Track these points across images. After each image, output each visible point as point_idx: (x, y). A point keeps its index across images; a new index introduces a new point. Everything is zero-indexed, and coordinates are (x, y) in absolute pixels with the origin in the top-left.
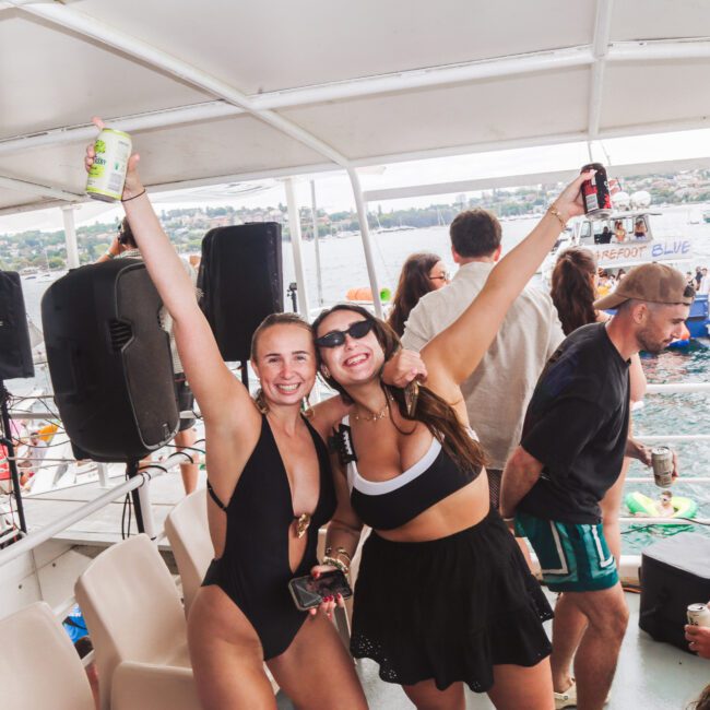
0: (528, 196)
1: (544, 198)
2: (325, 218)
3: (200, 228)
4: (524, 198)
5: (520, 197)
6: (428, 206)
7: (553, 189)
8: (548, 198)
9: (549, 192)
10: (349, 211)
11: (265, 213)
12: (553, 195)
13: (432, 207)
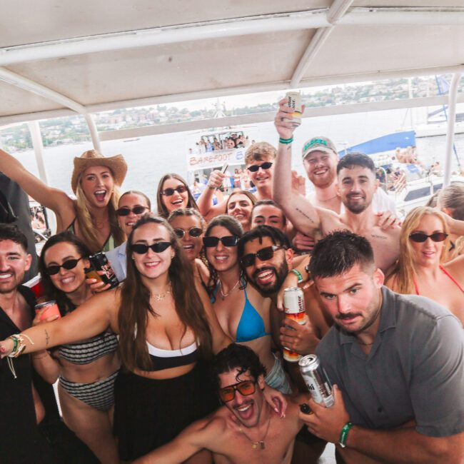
0: (322, 98)
1: (333, 99)
2: (187, 115)
3: (103, 123)
4: (319, 99)
5: (317, 98)
6: (256, 105)
7: (339, 92)
8: (335, 98)
9: (336, 95)
10: (203, 109)
11: (148, 112)
12: (339, 96)
13: (260, 106)
